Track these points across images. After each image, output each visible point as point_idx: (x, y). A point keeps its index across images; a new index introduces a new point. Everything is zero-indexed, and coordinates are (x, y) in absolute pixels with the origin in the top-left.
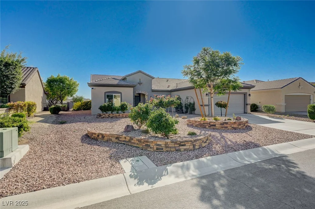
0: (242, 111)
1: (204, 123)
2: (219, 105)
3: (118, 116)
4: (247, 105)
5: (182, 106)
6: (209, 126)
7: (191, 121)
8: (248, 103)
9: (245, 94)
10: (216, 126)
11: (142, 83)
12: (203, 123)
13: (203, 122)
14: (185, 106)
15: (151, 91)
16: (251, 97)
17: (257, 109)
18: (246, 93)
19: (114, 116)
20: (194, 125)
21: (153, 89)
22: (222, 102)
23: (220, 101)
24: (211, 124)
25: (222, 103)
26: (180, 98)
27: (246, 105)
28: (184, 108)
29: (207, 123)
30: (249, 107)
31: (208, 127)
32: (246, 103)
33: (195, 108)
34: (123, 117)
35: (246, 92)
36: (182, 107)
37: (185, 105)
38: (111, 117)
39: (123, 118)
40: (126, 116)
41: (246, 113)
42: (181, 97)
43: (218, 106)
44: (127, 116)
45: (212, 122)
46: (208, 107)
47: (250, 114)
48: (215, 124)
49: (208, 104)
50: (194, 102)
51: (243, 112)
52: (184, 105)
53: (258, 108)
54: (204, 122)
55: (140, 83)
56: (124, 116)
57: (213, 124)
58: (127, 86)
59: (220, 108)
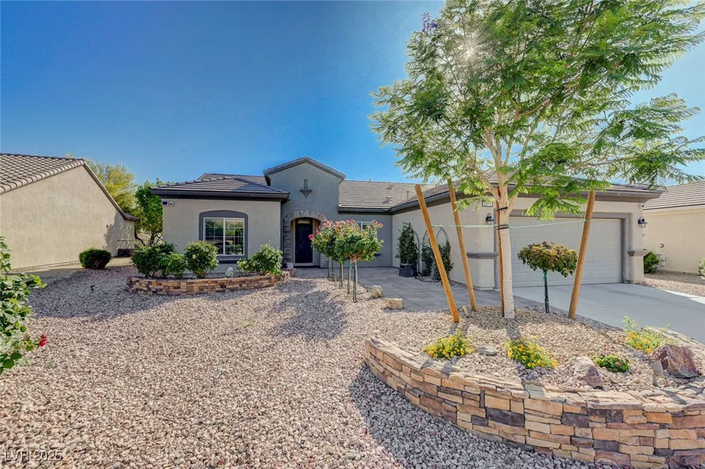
0: (615, 274)
1: (447, 390)
2: (537, 259)
3: (175, 288)
4: (632, 254)
5: (416, 254)
6: (475, 419)
7: (379, 356)
8: (635, 247)
9: (623, 221)
10: (528, 425)
11: (311, 191)
12: (439, 389)
13: (437, 382)
14: (424, 255)
15: (336, 212)
16: (646, 229)
17: (654, 266)
18: (629, 215)
19: (162, 287)
20: (390, 381)
21: (340, 206)
22: (548, 247)
23: (540, 242)
24: (490, 402)
25: (552, 252)
26: (412, 232)
27: (627, 255)
28: (420, 259)
29: (462, 394)
30: (638, 263)
31: (468, 417)
32: (627, 249)
33: (451, 262)
34: (190, 293)
35: (629, 211)
36: (416, 257)
37: (424, 250)
38: (154, 292)
39: (193, 296)
40: (201, 289)
41: (629, 282)
42: (413, 228)
43: (534, 266)
44: (207, 287)
45: (496, 392)
46: (493, 260)
47: (644, 284)
48: (518, 408)
49: (492, 251)
50: (448, 244)
51: (617, 279)
52: (421, 252)
53: (657, 262)
54: (447, 383)
55: (306, 192)
56: (196, 289)
57: (503, 405)
58: (262, 196)
59: (539, 270)
